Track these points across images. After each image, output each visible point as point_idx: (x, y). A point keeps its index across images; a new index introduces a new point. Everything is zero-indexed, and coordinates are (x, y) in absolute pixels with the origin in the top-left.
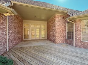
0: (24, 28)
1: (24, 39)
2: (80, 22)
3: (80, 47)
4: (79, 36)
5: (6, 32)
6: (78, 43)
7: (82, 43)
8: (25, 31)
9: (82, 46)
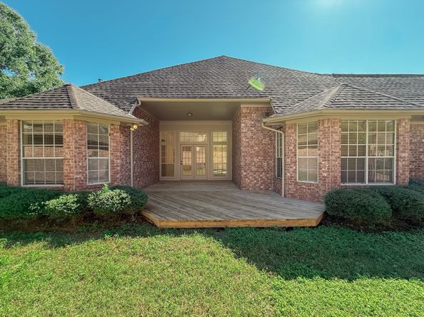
0: (161, 144)
1: (162, 178)
2: (293, 130)
3: (293, 196)
4: (291, 167)
5: (130, 159)
6: (290, 187)
7: (298, 187)
8: (164, 154)
9: (296, 195)
